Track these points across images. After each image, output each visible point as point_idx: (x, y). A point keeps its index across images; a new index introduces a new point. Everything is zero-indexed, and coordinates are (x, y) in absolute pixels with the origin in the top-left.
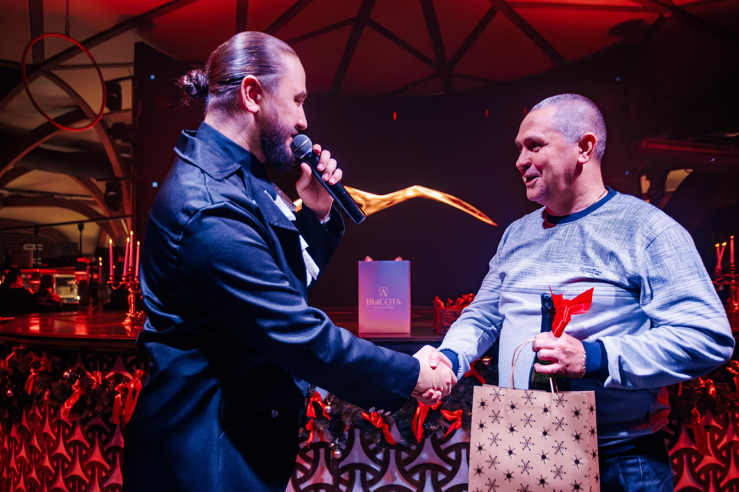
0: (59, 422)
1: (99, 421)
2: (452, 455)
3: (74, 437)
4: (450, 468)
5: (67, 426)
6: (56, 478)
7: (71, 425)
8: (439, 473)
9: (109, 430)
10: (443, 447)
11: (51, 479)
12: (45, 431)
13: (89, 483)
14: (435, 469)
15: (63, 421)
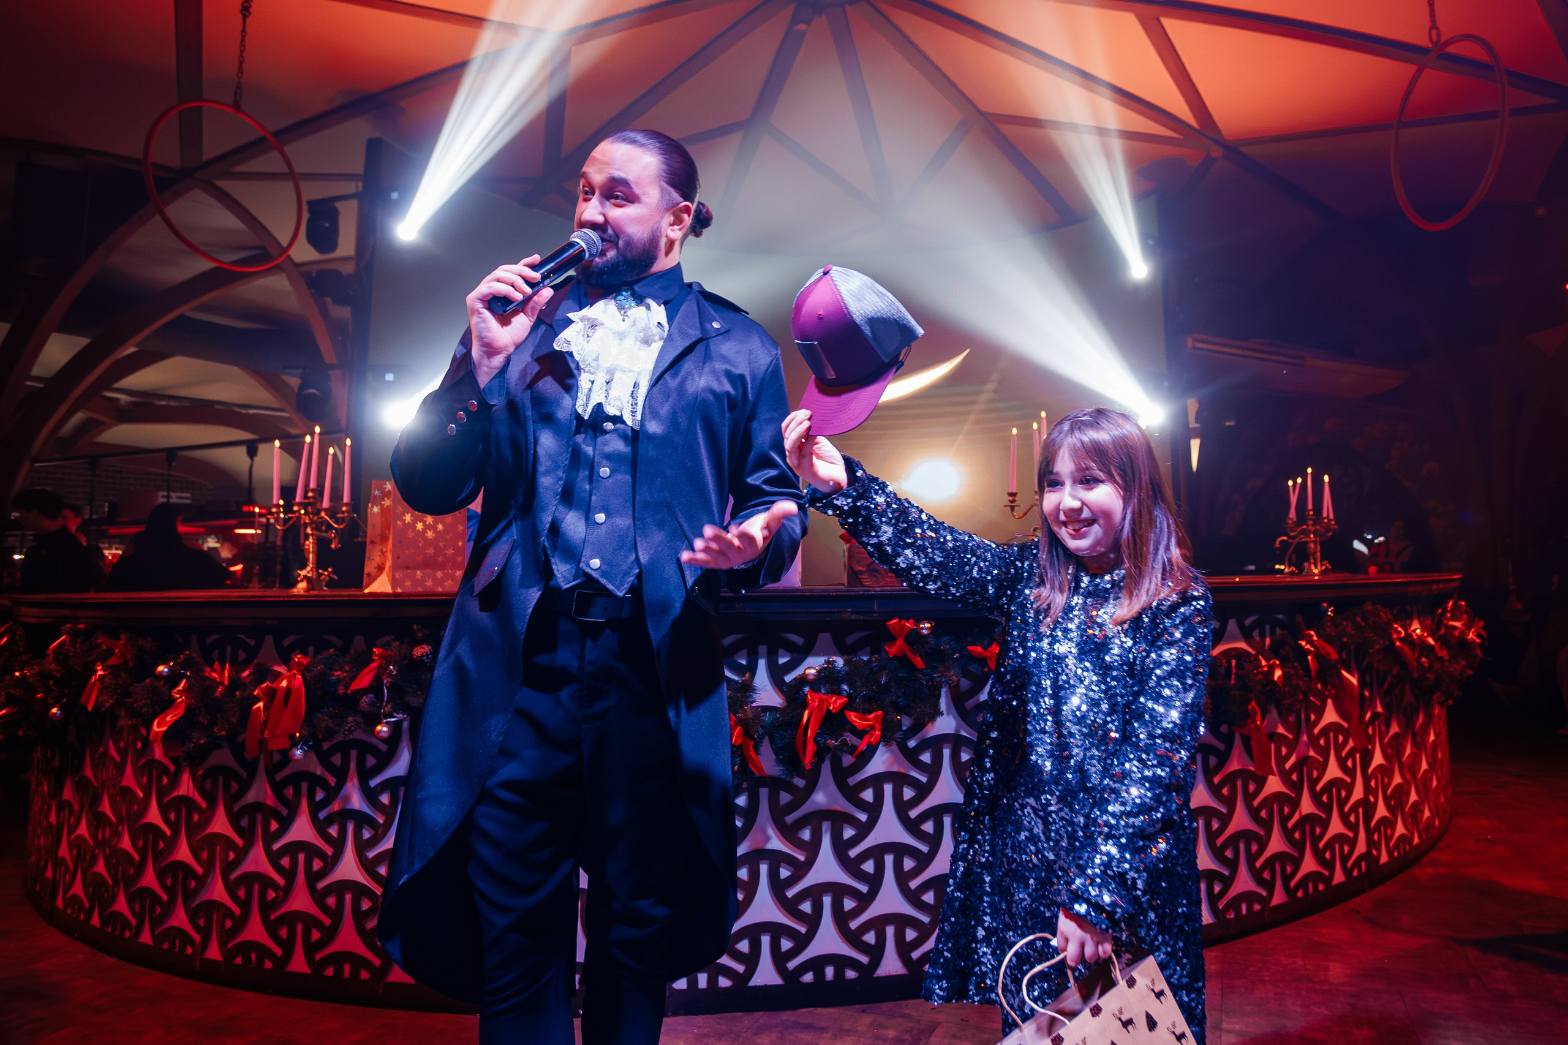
0: (151, 763)
1: (223, 757)
2: (868, 795)
3: (178, 792)
4: (863, 817)
5: (165, 770)
6: (141, 868)
7: (172, 768)
8: (845, 825)
9: (244, 774)
10: (852, 781)
11: (132, 871)
12: (123, 784)
13: (204, 873)
14: (839, 819)
15: (157, 761)
